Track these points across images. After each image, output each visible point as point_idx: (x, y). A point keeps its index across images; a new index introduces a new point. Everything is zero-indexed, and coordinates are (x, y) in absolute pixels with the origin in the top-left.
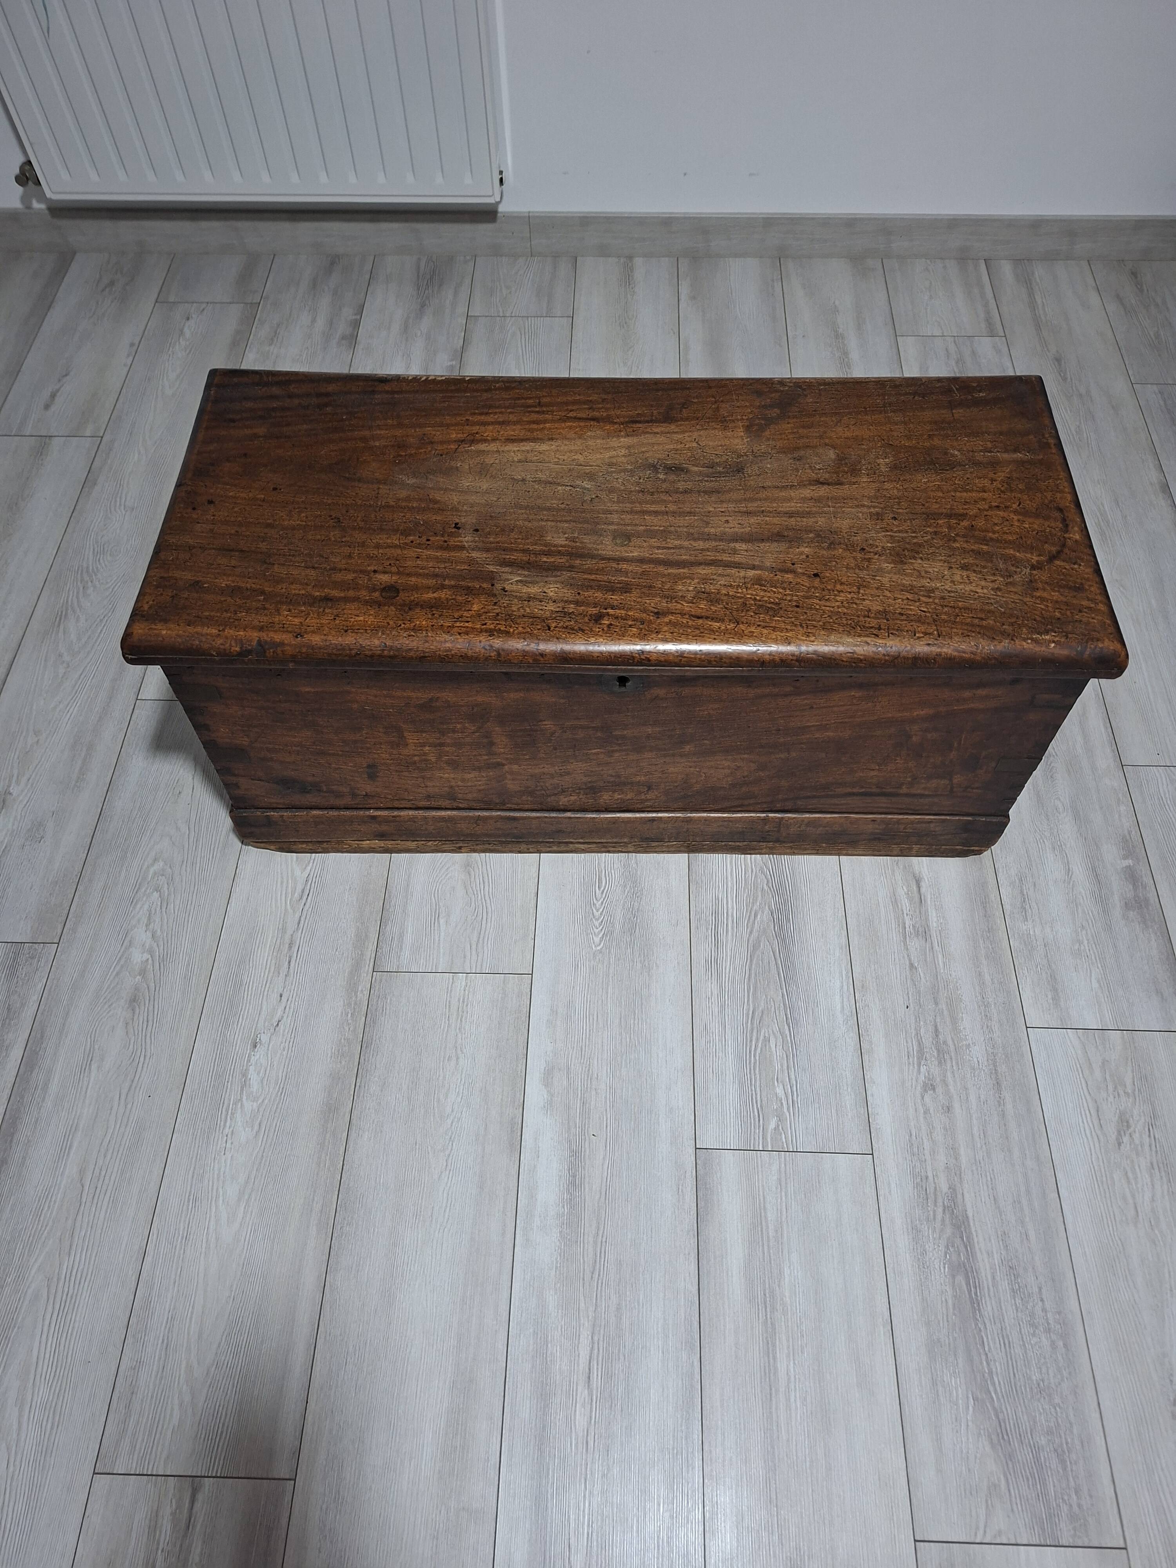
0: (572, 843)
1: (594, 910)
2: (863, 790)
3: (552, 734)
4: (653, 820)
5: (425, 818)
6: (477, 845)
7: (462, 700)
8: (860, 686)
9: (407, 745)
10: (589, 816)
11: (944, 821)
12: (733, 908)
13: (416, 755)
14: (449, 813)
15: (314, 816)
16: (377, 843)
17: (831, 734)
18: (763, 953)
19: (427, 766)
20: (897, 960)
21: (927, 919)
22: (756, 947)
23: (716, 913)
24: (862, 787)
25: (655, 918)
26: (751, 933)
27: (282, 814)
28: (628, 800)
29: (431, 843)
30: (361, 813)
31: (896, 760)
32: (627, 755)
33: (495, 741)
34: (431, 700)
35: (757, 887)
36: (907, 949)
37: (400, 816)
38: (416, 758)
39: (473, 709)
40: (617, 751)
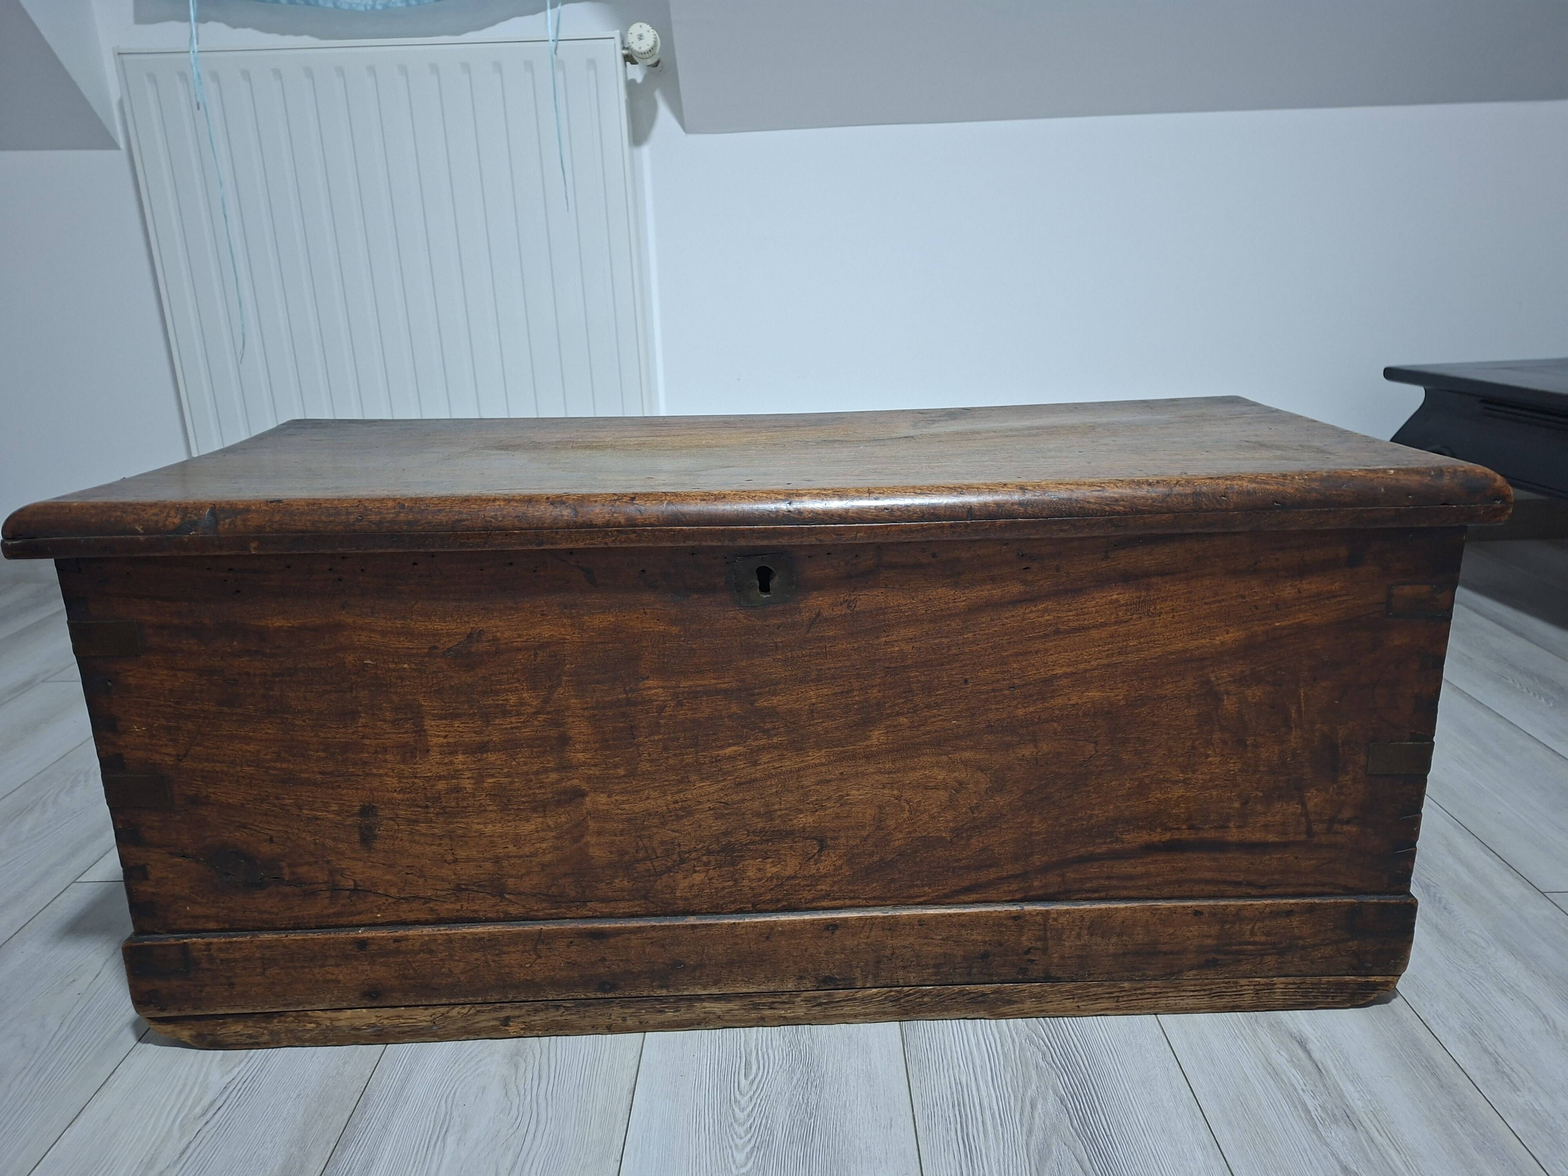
0: (699, 998)
1: (737, 1110)
2: (1167, 836)
3: (661, 709)
4: (832, 926)
5: (450, 940)
6: (536, 1011)
7: (519, 636)
8: (1127, 578)
9: (428, 751)
10: (726, 921)
11: (1312, 908)
12: (989, 1096)
13: (440, 778)
14: (491, 928)
15: (263, 946)
16: (365, 1017)
17: (1095, 694)
18: (1059, 1164)
19: (458, 806)
20: (1314, 1161)
21: (1342, 1096)
22: (1044, 1154)
23: (960, 1105)
24: (1166, 829)
25: (849, 1116)
26: (1030, 1132)
27: (211, 940)
28: (790, 878)
29: (457, 1009)
30: (343, 935)
31: (1207, 756)
32: (781, 757)
33: (572, 733)
34: (472, 637)
35: (1027, 1063)
36: (1327, 1145)
37: (406, 938)
38: (441, 785)
39: (536, 655)
40: (763, 748)
